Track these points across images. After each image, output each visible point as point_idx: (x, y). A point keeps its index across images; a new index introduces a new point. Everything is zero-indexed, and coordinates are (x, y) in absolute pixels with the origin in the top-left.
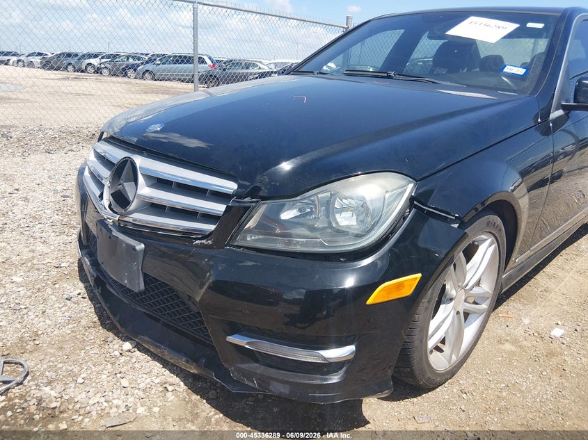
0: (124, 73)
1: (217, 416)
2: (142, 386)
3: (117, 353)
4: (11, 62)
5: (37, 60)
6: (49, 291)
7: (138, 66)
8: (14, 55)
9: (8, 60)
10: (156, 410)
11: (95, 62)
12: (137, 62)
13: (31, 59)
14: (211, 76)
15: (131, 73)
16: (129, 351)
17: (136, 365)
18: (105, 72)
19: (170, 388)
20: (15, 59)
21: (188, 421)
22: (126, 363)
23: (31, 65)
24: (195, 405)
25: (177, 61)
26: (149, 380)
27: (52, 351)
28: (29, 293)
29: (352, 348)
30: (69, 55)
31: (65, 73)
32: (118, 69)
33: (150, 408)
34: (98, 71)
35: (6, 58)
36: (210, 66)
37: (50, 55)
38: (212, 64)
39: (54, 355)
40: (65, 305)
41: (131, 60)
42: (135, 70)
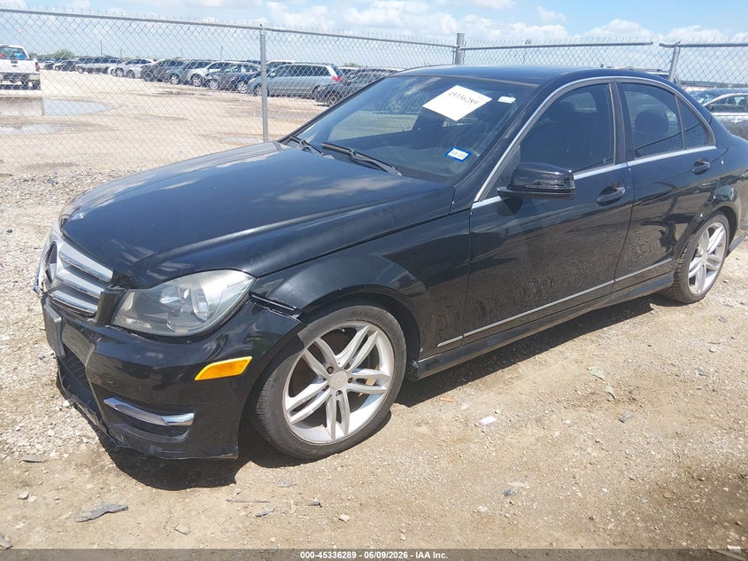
0: (233, 87)
1: (111, 466)
2: (65, 436)
3: (57, 409)
4: (109, 71)
5: (137, 69)
6: (28, 350)
7: (250, 78)
8: (113, 62)
9: (107, 68)
10: (66, 456)
11: (202, 72)
12: (251, 72)
13: (132, 67)
14: (334, 91)
15: (242, 86)
16: (68, 407)
17: (68, 420)
18: (214, 85)
19: (85, 440)
20: (112, 66)
21: (87, 466)
22: (61, 417)
23: (131, 74)
24: (99, 456)
25: (295, 72)
26: (72, 433)
27: (7, 402)
28: (9, 351)
29: (191, 415)
30: (173, 63)
31: (169, 85)
32: (227, 82)
33: (61, 454)
34: (205, 83)
35: (104, 66)
36: (334, 78)
37: (153, 63)
38: (336, 76)
39: (7, 406)
40: (36, 364)
41: (243, 70)
42: (246, 83)
